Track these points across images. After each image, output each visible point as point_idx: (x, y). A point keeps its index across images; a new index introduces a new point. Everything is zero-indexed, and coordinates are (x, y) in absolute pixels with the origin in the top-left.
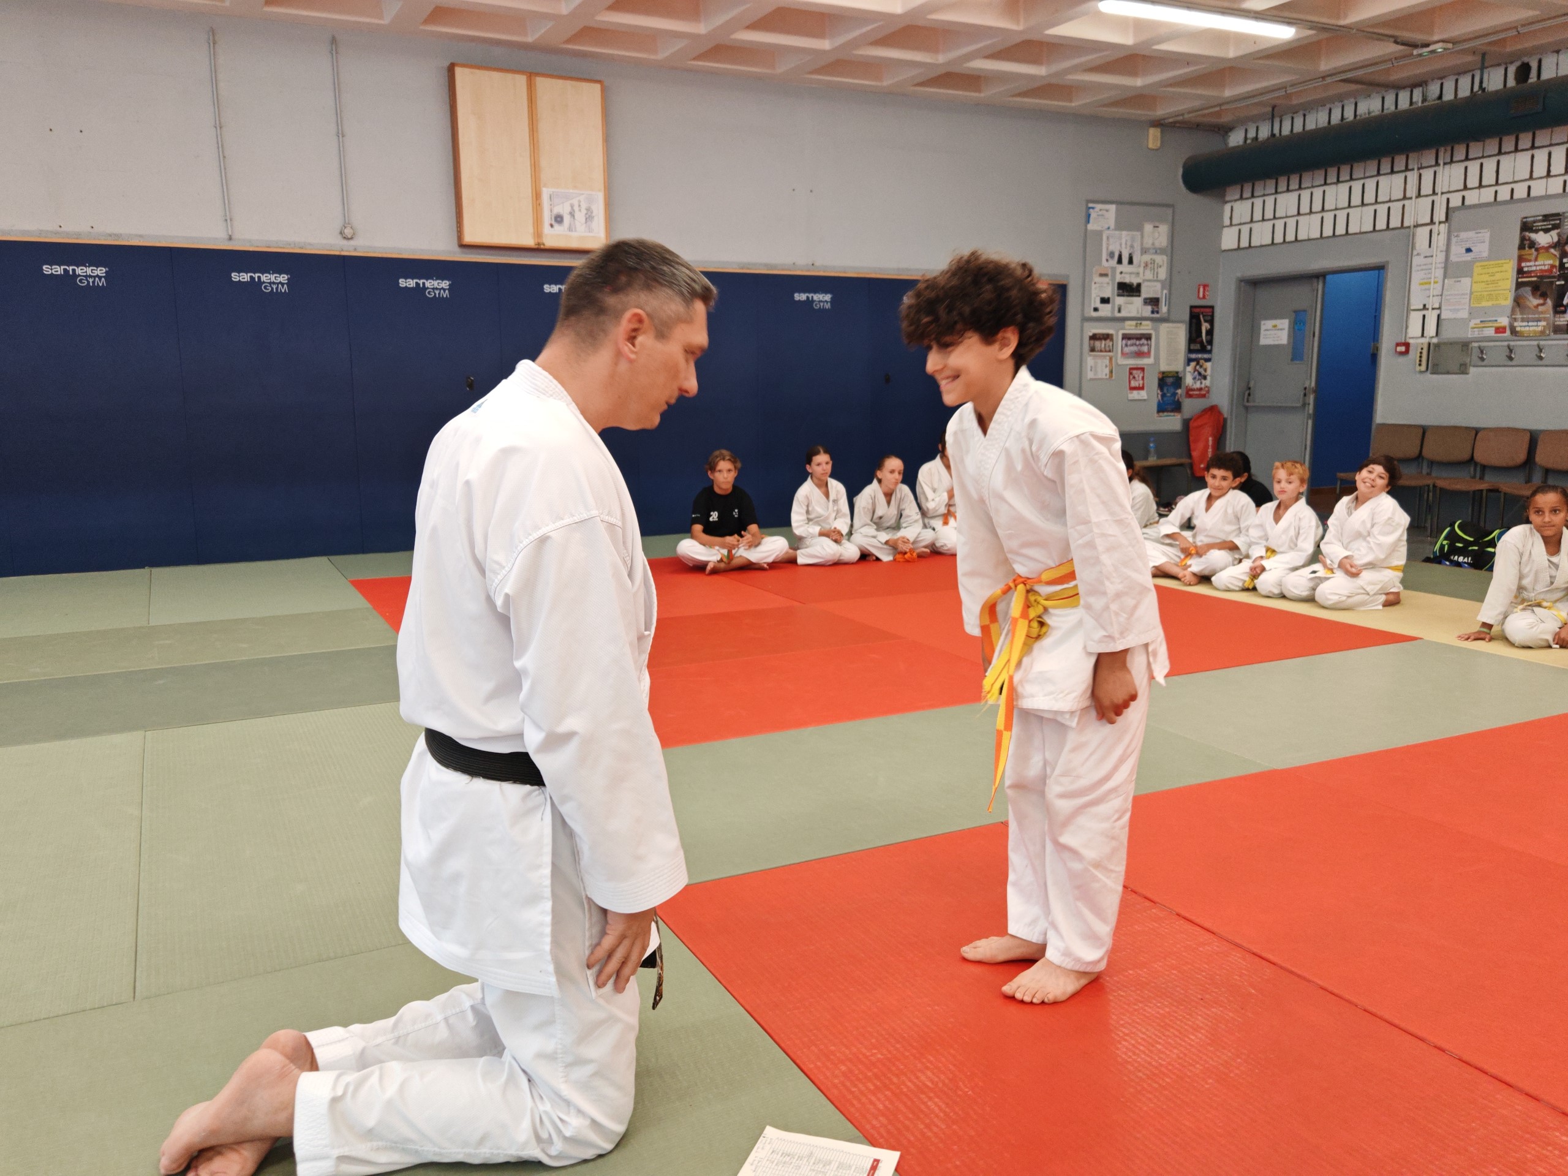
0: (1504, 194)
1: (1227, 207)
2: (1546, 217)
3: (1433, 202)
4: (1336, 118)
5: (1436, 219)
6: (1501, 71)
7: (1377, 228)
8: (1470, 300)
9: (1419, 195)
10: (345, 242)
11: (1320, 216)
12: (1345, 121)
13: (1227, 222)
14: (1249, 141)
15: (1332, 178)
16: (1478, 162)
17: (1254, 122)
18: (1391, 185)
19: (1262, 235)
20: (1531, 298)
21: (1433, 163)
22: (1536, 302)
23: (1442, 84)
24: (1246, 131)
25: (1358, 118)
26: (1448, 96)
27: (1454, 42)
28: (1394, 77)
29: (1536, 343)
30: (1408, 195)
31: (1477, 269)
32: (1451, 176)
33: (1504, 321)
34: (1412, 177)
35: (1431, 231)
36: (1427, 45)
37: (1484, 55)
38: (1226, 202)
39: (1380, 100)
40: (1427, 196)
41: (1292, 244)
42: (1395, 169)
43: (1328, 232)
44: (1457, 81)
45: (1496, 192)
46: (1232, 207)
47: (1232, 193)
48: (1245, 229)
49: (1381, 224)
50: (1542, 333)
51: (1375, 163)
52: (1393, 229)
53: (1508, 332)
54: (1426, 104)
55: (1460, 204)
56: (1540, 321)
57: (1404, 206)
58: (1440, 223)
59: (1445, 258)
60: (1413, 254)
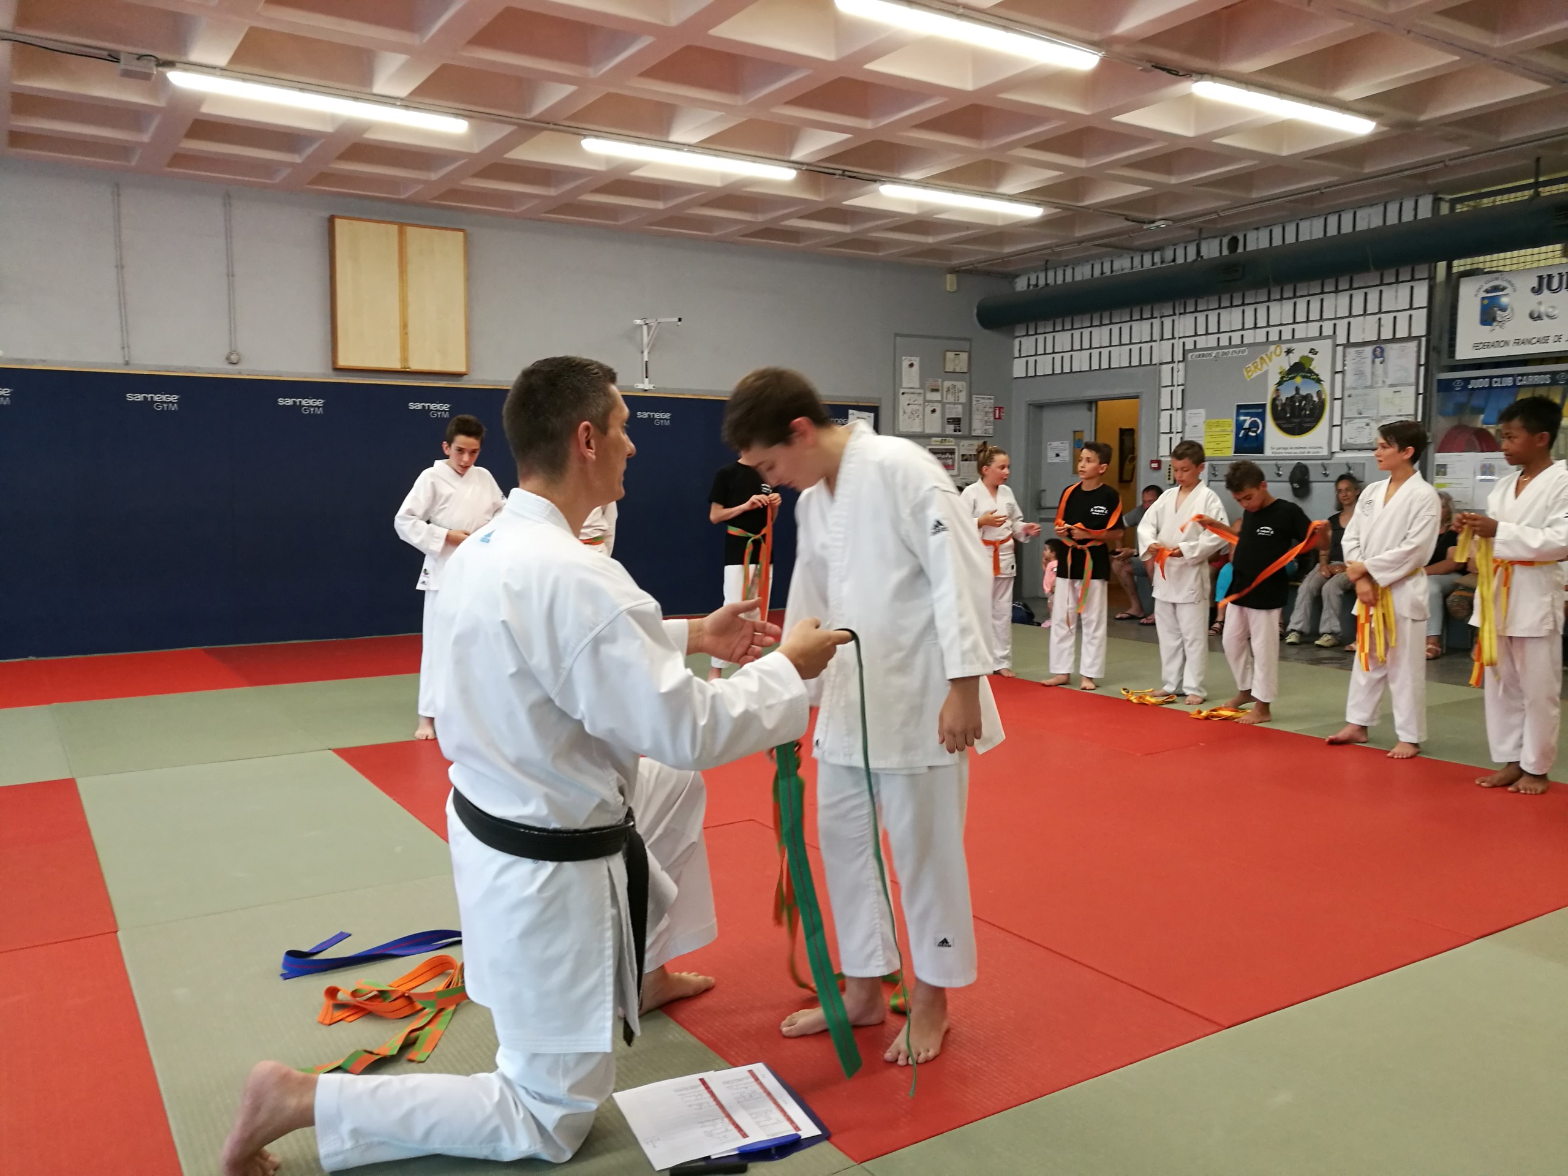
0: (1224, 342)
1: (1017, 341)
3: (1173, 344)
4: (1097, 273)
5: (1176, 359)
6: (1217, 242)
7: (1133, 364)
9: (1162, 339)
10: (231, 367)
11: (1089, 351)
12: (1104, 275)
13: (1017, 355)
14: (1031, 287)
15: (1096, 322)
16: (1206, 313)
17: (1035, 272)
18: (1141, 329)
19: (1044, 366)
21: (1172, 313)
23: (1175, 249)
24: (1029, 279)
25: (1114, 274)
26: (1180, 260)
27: (1174, 220)
28: (1137, 243)
30: (1154, 339)
32: (1185, 324)
34: (1156, 323)
35: (1172, 368)
36: (1153, 222)
37: (1201, 230)
38: (1017, 337)
39: (1129, 260)
40: (1168, 339)
42: (1144, 316)
43: (1095, 366)
44: (1186, 248)
45: (1219, 338)
46: (1020, 342)
47: (1020, 331)
48: (1031, 360)
49: (1135, 362)
51: (1128, 310)
52: (1144, 365)
54: (1163, 266)
55: (1192, 347)
57: (1151, 347)
58: (1179, 362)
59: (1183, 390)
60: (1160, 387)
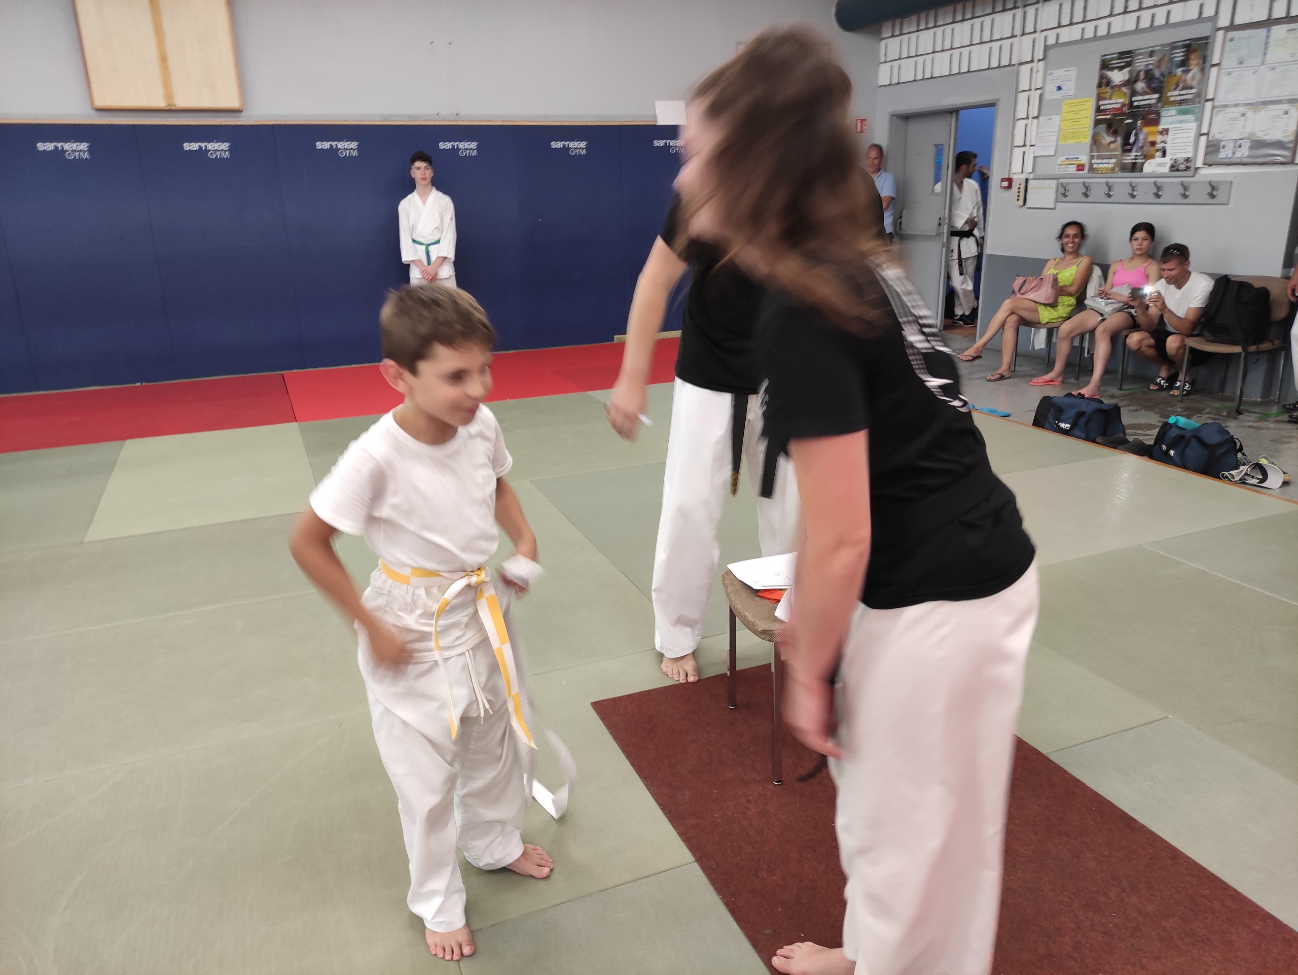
0: (1089, 31)
1: (882, 44)
2: (1122, 55)
3: (1034, 40)
5: (1036, 58)
7: (992, 66)
8: (1058, 136)
9: (1023, 34)
11: (949, 53)
13: (882, 58)
15: (959, 15)
18: (1003, 23)
19: (907, 72)
20: (1105, 135)
22: (1109, 139)
29: (1105, 180)
30: (1015, 33)
31: (1065, 108)
32: (1048, 13)
33: (1084, 159)
34: (1019, 13)
35: (1032, 69)
38: (883, 39)
40: (1030, 33)
41: (929, 80)
42: (1007, 7)
43: (956, 69)
45: (1083, 29)
46: (886, 44)
47: (886, 30)
48: (896, 65)
49: (994, 62)
50: (1113, 169)
52: (1004, 66)
53: (1086, 171)
55: (1055, 41)
56: (1111, 159)
57: (1012, 44)
58: (1040, 60)
59: (1041, 96)
60: (1017, 92)
